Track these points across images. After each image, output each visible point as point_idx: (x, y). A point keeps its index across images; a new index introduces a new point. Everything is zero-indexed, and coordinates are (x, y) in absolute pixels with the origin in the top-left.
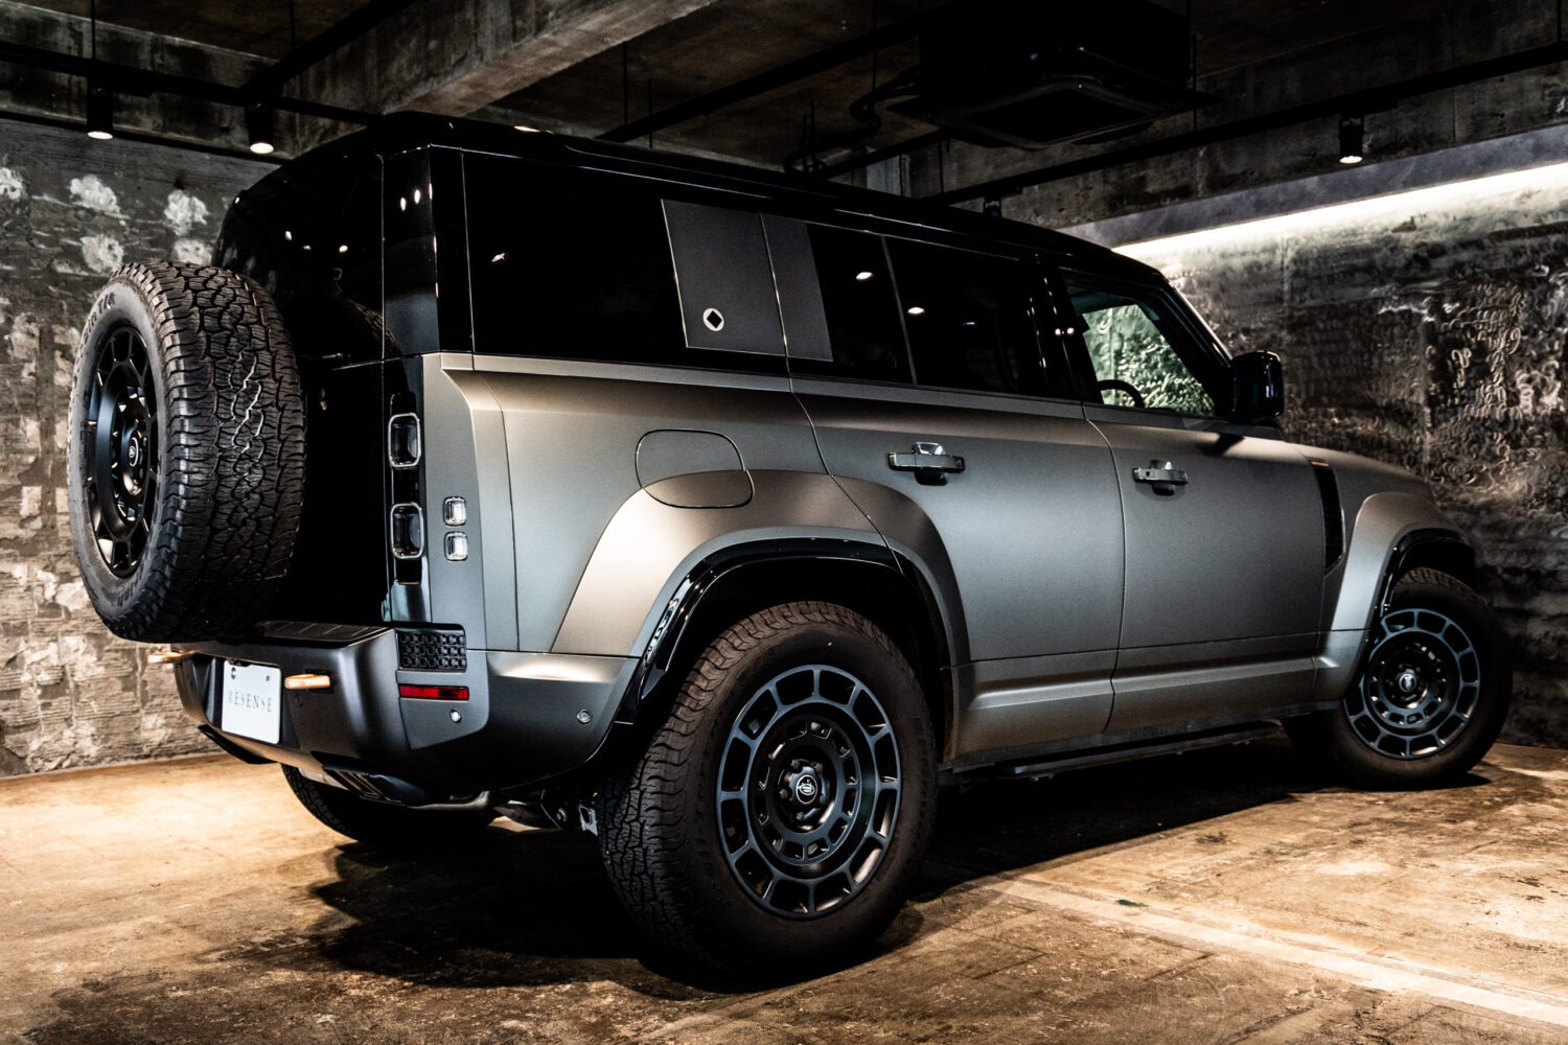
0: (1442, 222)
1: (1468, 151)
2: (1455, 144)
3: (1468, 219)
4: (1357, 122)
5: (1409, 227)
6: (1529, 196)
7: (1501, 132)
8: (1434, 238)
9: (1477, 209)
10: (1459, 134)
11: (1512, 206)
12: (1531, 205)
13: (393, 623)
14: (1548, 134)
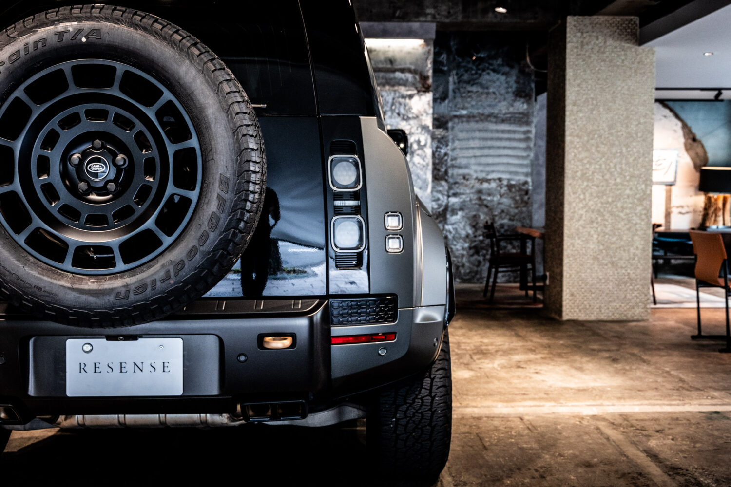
13: (328, 296)
14: (390, 25)
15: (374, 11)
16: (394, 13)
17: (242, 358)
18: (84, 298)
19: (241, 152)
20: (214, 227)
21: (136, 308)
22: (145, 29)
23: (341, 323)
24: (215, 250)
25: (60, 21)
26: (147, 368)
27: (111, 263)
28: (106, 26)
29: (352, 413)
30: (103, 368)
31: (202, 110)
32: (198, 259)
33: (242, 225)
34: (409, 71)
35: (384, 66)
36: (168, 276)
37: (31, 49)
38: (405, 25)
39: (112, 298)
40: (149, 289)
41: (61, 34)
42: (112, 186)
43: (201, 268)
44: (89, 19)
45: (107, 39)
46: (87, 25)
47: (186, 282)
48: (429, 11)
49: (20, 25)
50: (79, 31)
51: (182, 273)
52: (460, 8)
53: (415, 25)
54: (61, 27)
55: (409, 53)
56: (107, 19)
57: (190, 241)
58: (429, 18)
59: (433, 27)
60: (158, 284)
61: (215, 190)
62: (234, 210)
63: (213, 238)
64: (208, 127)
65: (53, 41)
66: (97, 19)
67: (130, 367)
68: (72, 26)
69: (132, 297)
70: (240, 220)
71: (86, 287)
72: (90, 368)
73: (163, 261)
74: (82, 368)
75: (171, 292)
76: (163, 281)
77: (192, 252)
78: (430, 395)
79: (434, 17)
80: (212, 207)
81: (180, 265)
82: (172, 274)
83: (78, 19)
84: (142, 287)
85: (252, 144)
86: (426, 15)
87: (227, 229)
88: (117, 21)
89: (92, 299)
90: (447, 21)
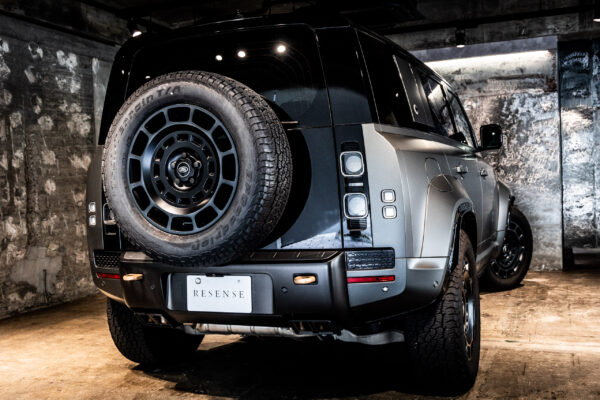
0: (472, 71)
1: (487, 45)
2: (483, 42)
3: (481, 72)
4: (463, 31)
5: (458, 72)
6: (504, 64)
7: (501, 39)
8: (468, 77)
9: (485, 68)
10: (486, 38)
11: (498, 68)
12: (504, 68)
13: (344, 249)
14: (517, 42)
15: (504, 32)
16: (520, 32)
17: (284, 290)
18: (176, 249)
19: (259, 154)
20: (244, 204)
21: (204, 255)
22: (204, 83)
23: (354, 269)
24: (246, 218)
25: (160, 84)
26: (231, 295)
27: (190, 228)
28: (182, 84)
29: (399, 337)
30: (206, 294)
31: (235, 129)
32: (236, 225)
33: (262, 202)
34: (537, 76)
35: (516, 74)
36: (219, 236)
37: (146, 102)
38: (530, 40)
39: (190, 249)
40: (210, 244)
41: (160, 92)
42: (192, 181)
43: (238, 230)
44: (174, 81)
45: (183, 91)
46: (173, 84)
47: (230, 239)
48: (549, 27)
49: (140, 89)
50: (169, 89)
51: (228, 233)
52: (577, 21)
53: (539, 40)
54: (160, 88)
55: (537, 62)
56: (184, 80)
57: (232, 213)
58: (550, 32)
59: (555, 39)
60: (215, 240)
61: (245, 180)
62: (256, 193)
63: (244, 210)
64: (239, 140)
65: (156, 96)
66: (178, 80)
67: (221, 294)
68: (165, 86)
69: (201, 248)
70: (260, 199)
71: (176, 242)
72: (200, 293)
73: (218, 225)
74: (195, 293)
75: (222, 246)
76: (217, 238)
77: (233, 220)
78: (442, 326)
79: (554, 31)
80: (243, 191)
81: (226, 228)
82: (222, 234)
83: (169, 82)
84: (206, 242)
85: (267, 150)
86: (547, 30)
87: (252, 205)
88: (189, 80)
89: (180, 250)
90: (566, 33)
